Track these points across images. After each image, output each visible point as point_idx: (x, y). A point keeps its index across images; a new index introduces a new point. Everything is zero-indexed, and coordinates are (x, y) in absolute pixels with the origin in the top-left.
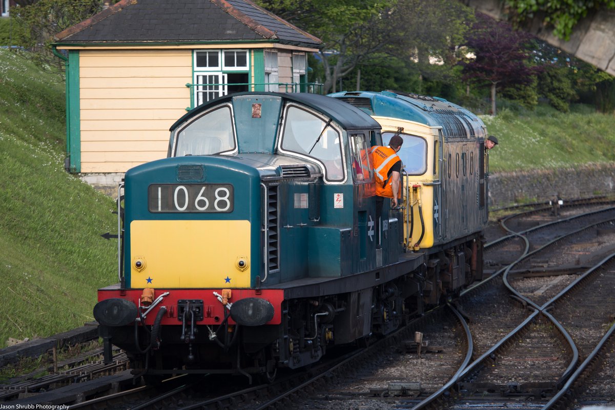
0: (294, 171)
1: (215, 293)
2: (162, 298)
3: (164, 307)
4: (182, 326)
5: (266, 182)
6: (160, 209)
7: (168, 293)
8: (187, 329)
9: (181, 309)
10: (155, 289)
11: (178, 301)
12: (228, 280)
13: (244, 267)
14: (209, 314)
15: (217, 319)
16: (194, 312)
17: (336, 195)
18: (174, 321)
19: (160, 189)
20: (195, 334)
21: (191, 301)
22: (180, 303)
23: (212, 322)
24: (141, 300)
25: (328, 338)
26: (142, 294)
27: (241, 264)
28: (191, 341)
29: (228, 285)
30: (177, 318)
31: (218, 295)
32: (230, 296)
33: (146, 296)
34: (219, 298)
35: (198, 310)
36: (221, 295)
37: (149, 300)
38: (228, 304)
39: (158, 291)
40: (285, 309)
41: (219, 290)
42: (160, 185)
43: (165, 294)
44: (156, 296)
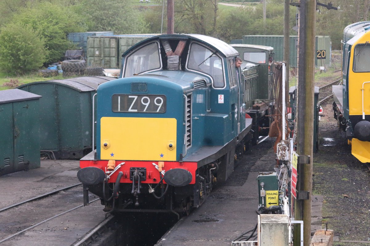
0: (199, 83)
1: (154, 164)
2: (120, 166)
3: (122, 172)
4: (132, 184)
5: (186, 94)
6: (119, 110)
7: (124, 163)
8: (136, 186)
9: (132, 173)
10: (116, 161)
11: (130, 169)
12: (162, 156)
13: (172, 148)
14: (149, 177)
15: (155, 180)
16: (140, 176)
17: (219, 96)
18: (127, 181)
19: (119, 97)
20: (140, 190)
21: (138, 169)
22: (131, 169)
23: (152, 182)
24: (107, 168)
25: (214, 181)
26: (108, 164)
27: (171, 146)
28: (137, 194)
29: (162, 159)
30: (129, 179)
31: (155, 165)
32: (163, 166)
33: (110, 165)
34: (156, 167)
35: (142, 174)
36: (158, 165)
37: (112, 168)
38: (162, 171)
39: (117, 162)
40: (198, 173)
41: (157, 162)
42: (119, 95)
43: (123, 163)
44: (116, 165)
